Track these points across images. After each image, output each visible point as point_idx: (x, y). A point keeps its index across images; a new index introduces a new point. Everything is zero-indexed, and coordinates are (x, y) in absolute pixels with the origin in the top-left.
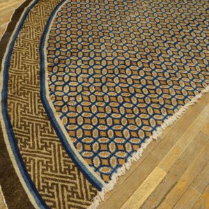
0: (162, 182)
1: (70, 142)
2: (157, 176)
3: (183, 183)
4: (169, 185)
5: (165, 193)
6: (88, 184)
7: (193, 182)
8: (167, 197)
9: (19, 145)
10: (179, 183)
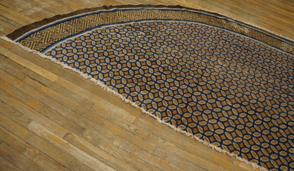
0: (46, 79)
1: (72, 38)
2: (52, 77)
3: (46, 90)
4: (45, 82)
5: (38, 80)
6: (44, 48)
7: (47, 96)
8: (36, 82)
9: (67, 22)
10: (46, 88)
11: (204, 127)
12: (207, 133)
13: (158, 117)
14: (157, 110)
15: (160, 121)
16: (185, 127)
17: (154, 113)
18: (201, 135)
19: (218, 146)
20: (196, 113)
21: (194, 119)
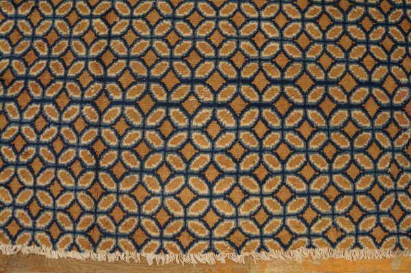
11: (158, 216)
12: (170, 230)
13: (44, 247)
14: (34, 230)
15: (55, 255)
16: (114, 241)
17: (32, 242)
18: (158, 243)
19: (206, 251)
20: (127, 184)
21: (128, 204)
